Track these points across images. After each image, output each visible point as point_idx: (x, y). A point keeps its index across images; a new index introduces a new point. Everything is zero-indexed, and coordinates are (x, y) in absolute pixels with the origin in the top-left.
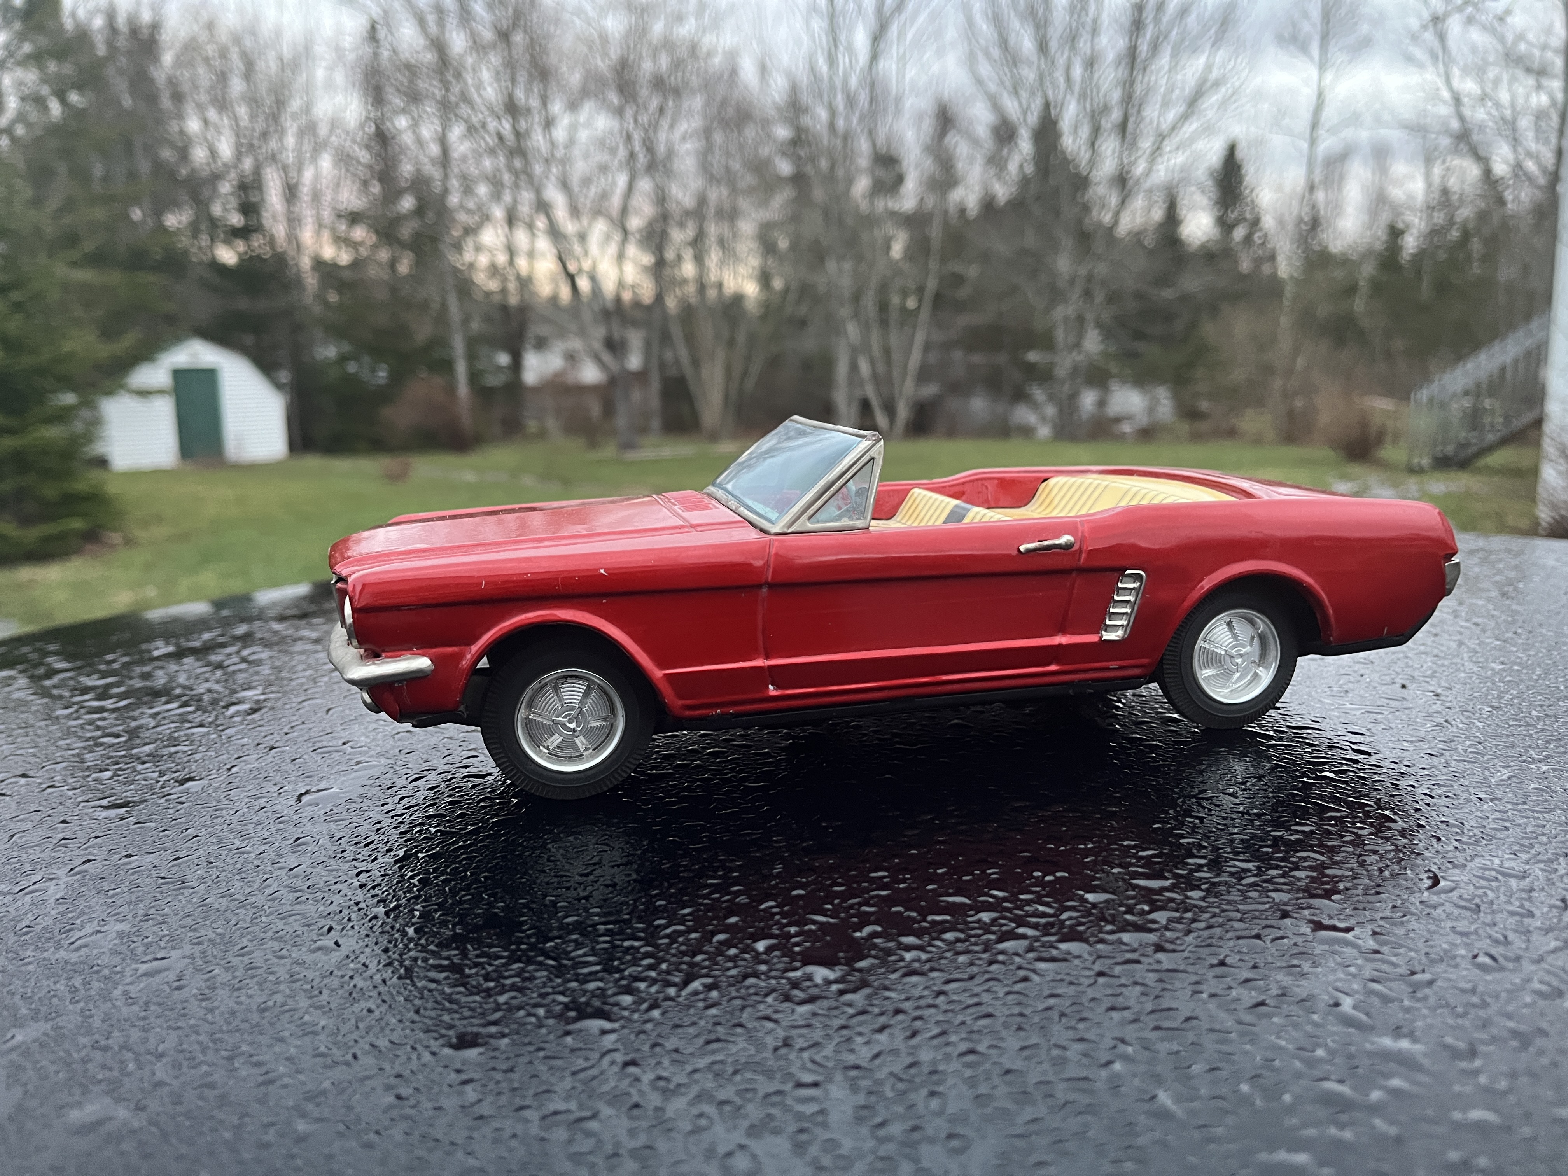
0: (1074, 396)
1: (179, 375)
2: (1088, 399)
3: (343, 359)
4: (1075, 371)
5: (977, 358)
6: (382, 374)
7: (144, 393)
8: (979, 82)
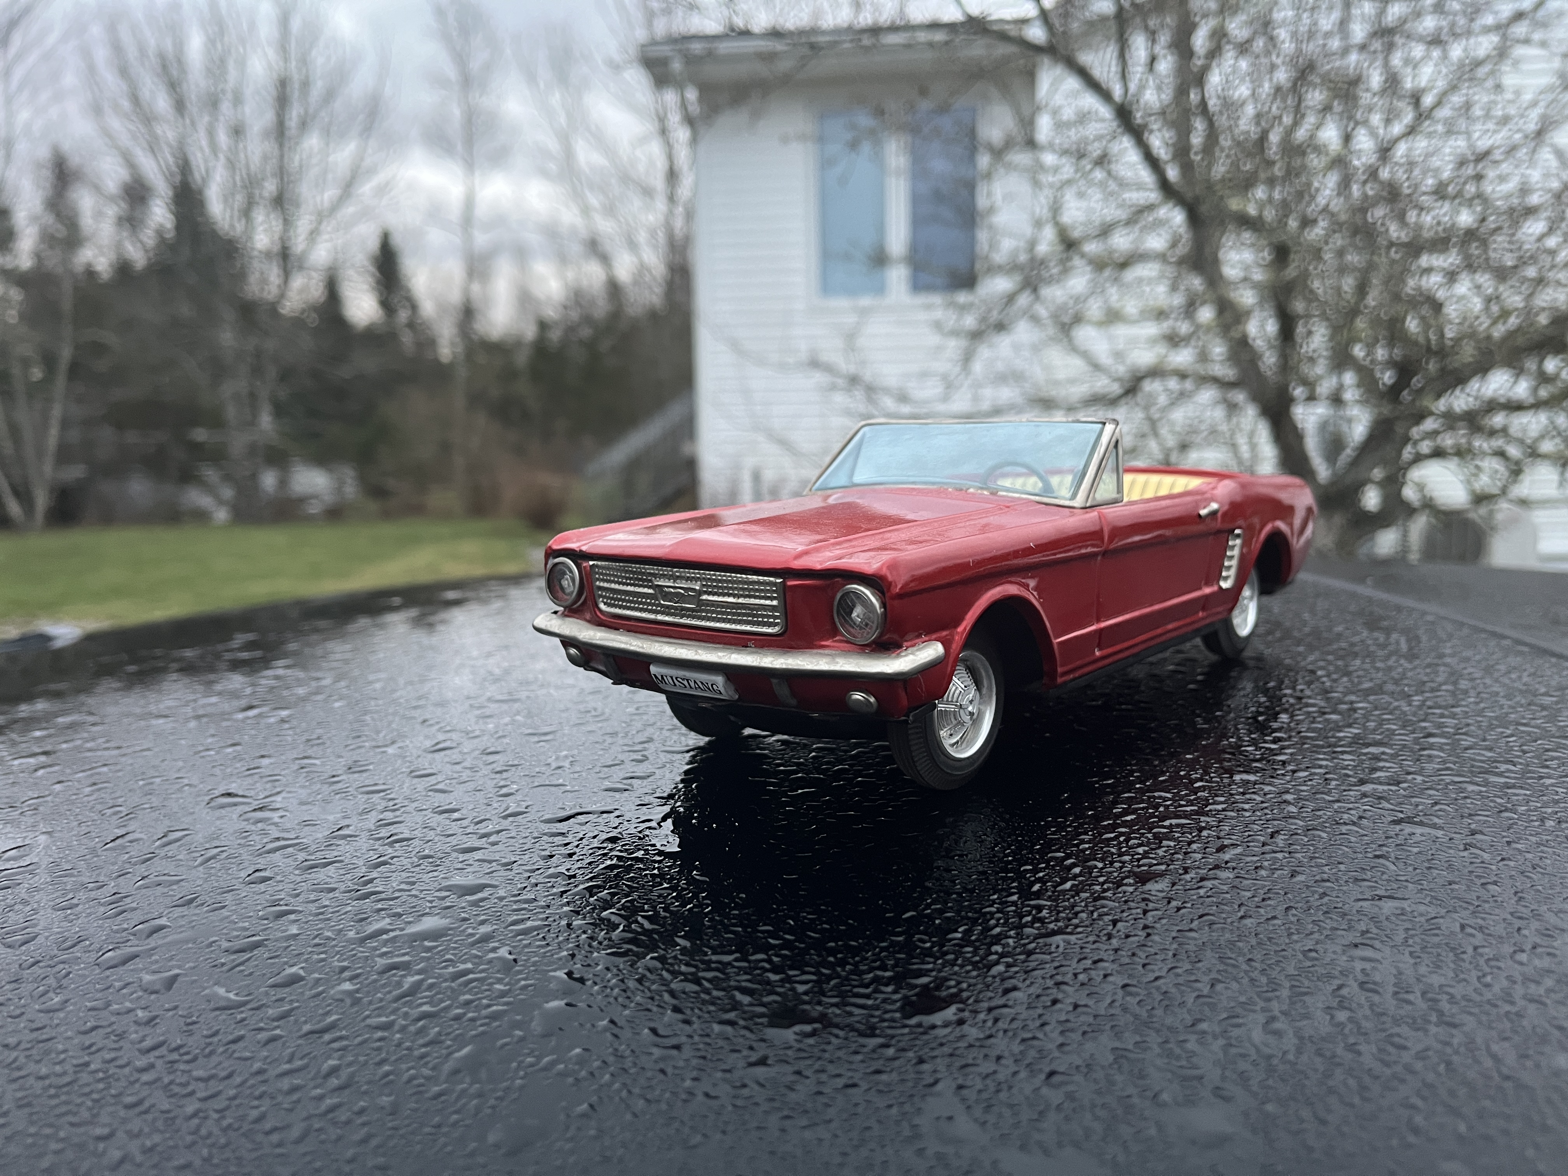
0: (254, 477)
2: (269, 480)
4: (252, 450)
5: (132, 437)
8: (107, 133)
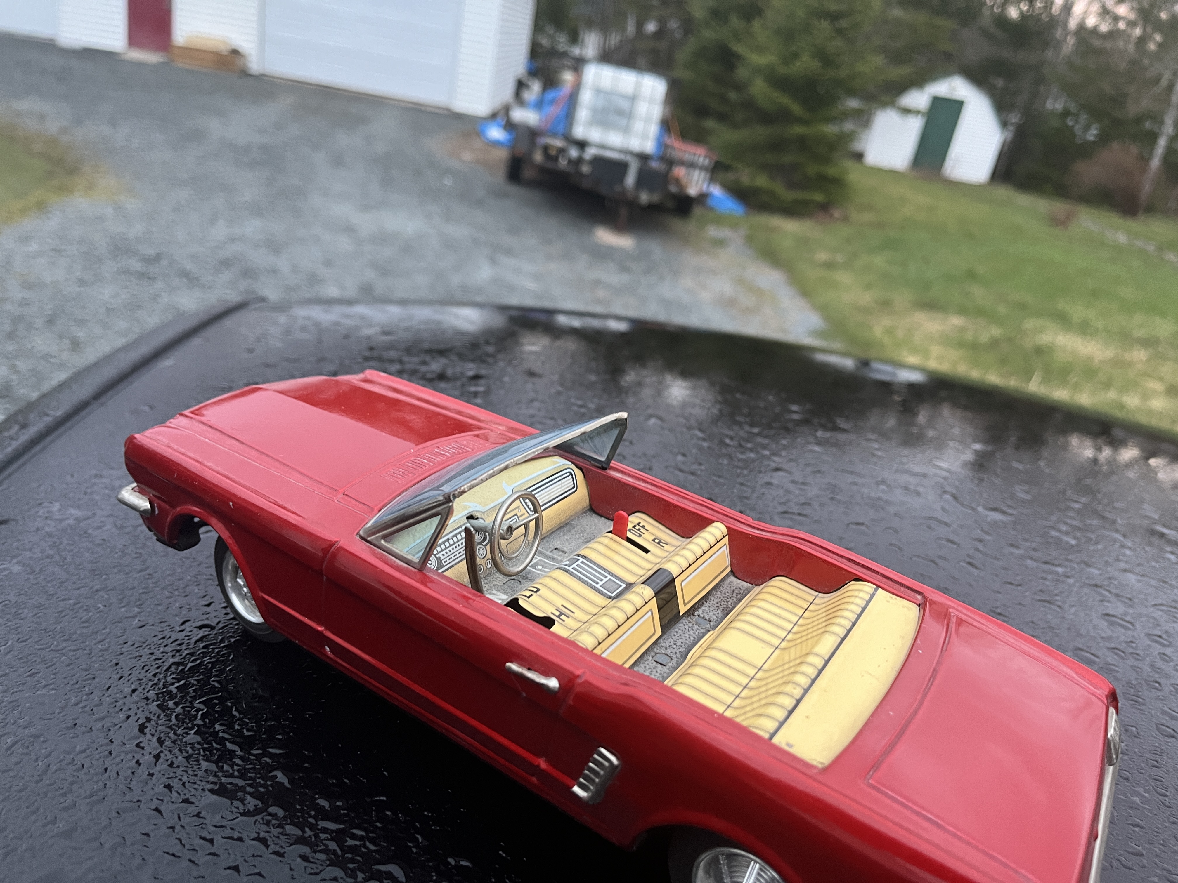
1: (937, 102)
3: (1066, 113)
6: (1092, 134)
7: (906, 111)
